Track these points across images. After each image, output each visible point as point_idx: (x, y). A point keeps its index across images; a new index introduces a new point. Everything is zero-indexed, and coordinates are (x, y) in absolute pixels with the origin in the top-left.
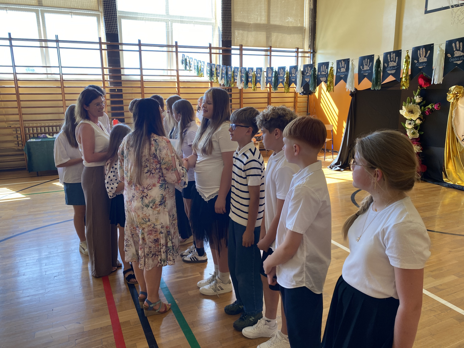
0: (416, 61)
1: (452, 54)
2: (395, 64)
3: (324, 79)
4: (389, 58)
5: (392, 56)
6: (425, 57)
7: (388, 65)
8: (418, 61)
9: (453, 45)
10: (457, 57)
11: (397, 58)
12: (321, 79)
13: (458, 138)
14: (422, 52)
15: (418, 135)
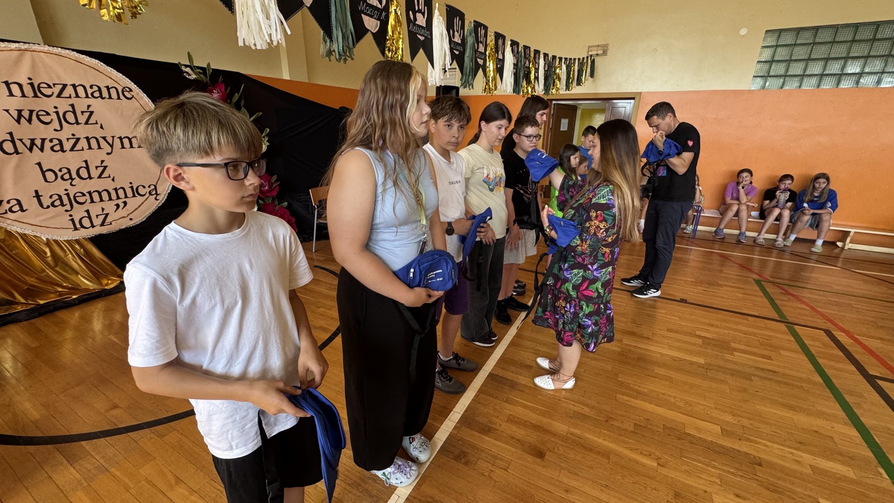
4: (479, 34)
9: (518, 47)
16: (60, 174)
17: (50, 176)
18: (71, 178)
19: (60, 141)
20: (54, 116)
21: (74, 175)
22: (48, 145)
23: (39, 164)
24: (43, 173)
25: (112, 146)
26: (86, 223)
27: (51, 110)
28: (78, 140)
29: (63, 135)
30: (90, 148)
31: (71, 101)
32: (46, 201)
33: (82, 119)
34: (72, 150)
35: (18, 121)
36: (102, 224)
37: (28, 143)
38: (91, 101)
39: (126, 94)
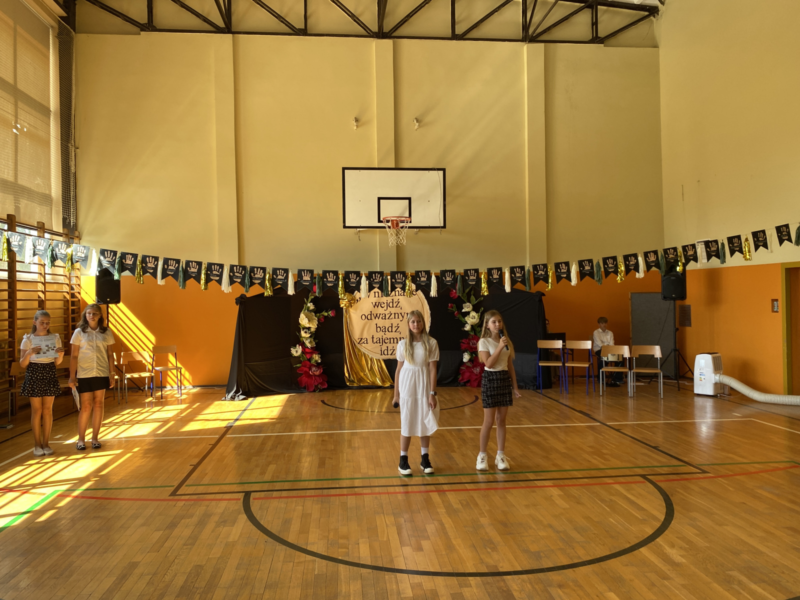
0: (491, 277)
1: (515, 275)
2: (475, 278)
3: (401, 286)
4: (469, 273)
5: (472, 272)
6: (497, 275)
7: (469, 278)
8: (493, 277)
9: (515, 269)
10: (518, 277)
11: (476, 274)
12: (396, 286)
13: (355, 341)
14: (495, 272)
15: (314, 343)
16: (382, 329)
17: (379, 329)
18: (385, 331)
19: (385, 314)
20: (386, 304)
21: (387, 330)
22: (381, 316)
23: (376, 324)
24: (377, 328)
25: (403, 317)
26: (386, 353)
27: (385, 302)
28: (391, 314)
29: (387, 312)
30: (395, 318)
31: (392, 298)
32: (375, 341)
33: (395, 305)
34: (388, 319)
35: (374, 307)
36: (391, 354)
37: (375, 315)
38: (400, 297)
39: (414, 293)
